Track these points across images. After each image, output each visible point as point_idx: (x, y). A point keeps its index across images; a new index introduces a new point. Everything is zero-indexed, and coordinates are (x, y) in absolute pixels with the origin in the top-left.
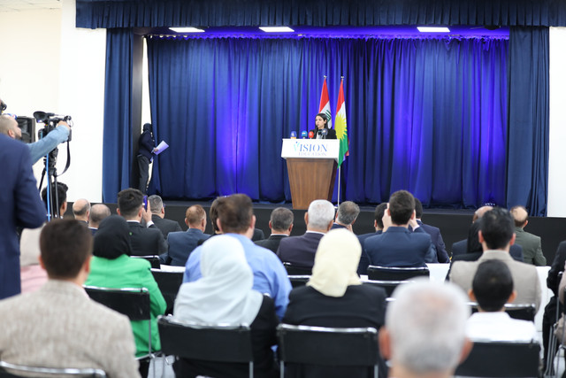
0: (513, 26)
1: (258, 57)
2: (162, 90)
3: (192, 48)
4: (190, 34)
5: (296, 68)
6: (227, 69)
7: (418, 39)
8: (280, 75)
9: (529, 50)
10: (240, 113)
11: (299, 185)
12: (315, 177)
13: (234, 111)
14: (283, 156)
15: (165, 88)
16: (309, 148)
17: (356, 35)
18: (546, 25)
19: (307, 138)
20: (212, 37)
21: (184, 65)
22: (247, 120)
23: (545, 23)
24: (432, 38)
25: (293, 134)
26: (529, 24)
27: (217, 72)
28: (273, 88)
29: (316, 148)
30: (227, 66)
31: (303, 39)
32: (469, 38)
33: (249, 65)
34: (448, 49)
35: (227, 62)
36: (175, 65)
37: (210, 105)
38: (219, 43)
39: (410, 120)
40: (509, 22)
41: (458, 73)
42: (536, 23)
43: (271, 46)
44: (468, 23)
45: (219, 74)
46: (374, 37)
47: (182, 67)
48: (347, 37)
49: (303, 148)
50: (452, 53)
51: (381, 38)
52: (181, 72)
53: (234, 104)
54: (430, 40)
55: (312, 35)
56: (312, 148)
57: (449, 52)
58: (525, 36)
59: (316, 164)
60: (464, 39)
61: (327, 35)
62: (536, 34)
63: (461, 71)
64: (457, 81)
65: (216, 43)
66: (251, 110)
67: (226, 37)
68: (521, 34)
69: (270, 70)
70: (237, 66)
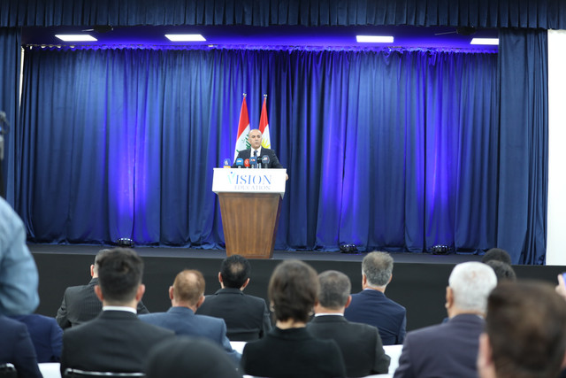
0: (504, 28)
1: (160, 71)
2: (43, 112)
3: (81, 61)
4: (78, 44)
5: (206, 85)
6: (122, 85)
7: (352, 52)
8: (186, 93)
9: (522, 58)
10: (138, 139)
11: (234, 227)
12: (255, 216)
13: (131, 136)
14: (214, 190)
15: (47, 109)
16: (247, 179)
17: (277, 47)
18: (545, 28)
19: (243, 167)
20: (105, 48)
21: (70, 81)
22: (146, 147)
23: (543, 25)
24: (369, 50)
25: (226, 163)
26: (524, 26)
27: (110, 90)
28: (177, 109)
29: (257, 180)
30: (122, 82)
31: (213, 50)
32: (412, 50)
33: (149, 81)
34: (388, 63)
35: (122, 77)
36: (59, 81)
37: (101, 130)
38: (113, 56)
39: (342, 147)
40: (499, 24)
41: (399, 91)
42: (533, 25)
43: (175, 58)
44: (449, 23)
45: (113, 92)
46: (299, 49)
47: (67, 83)
48: (267, 48)
49: (240, 180)
50: (392, 69)
51: (308, 50)
52: (66, 89)
53: (131, 127)
54: (366, 53)
55: (227, 45)
56: (251, 180)
57: (389, 67)
58: (518, 41)
59: (256, 199)
60: (406, 52)
61: (243, 46)
62: (532, 38)
63: (403, 90)
64: (399, 101)
65: (109, 55)
66: (151, 135)
67: (122, 48)
68: (513, 38)
69: (174, 87)
70: (135, 82)
